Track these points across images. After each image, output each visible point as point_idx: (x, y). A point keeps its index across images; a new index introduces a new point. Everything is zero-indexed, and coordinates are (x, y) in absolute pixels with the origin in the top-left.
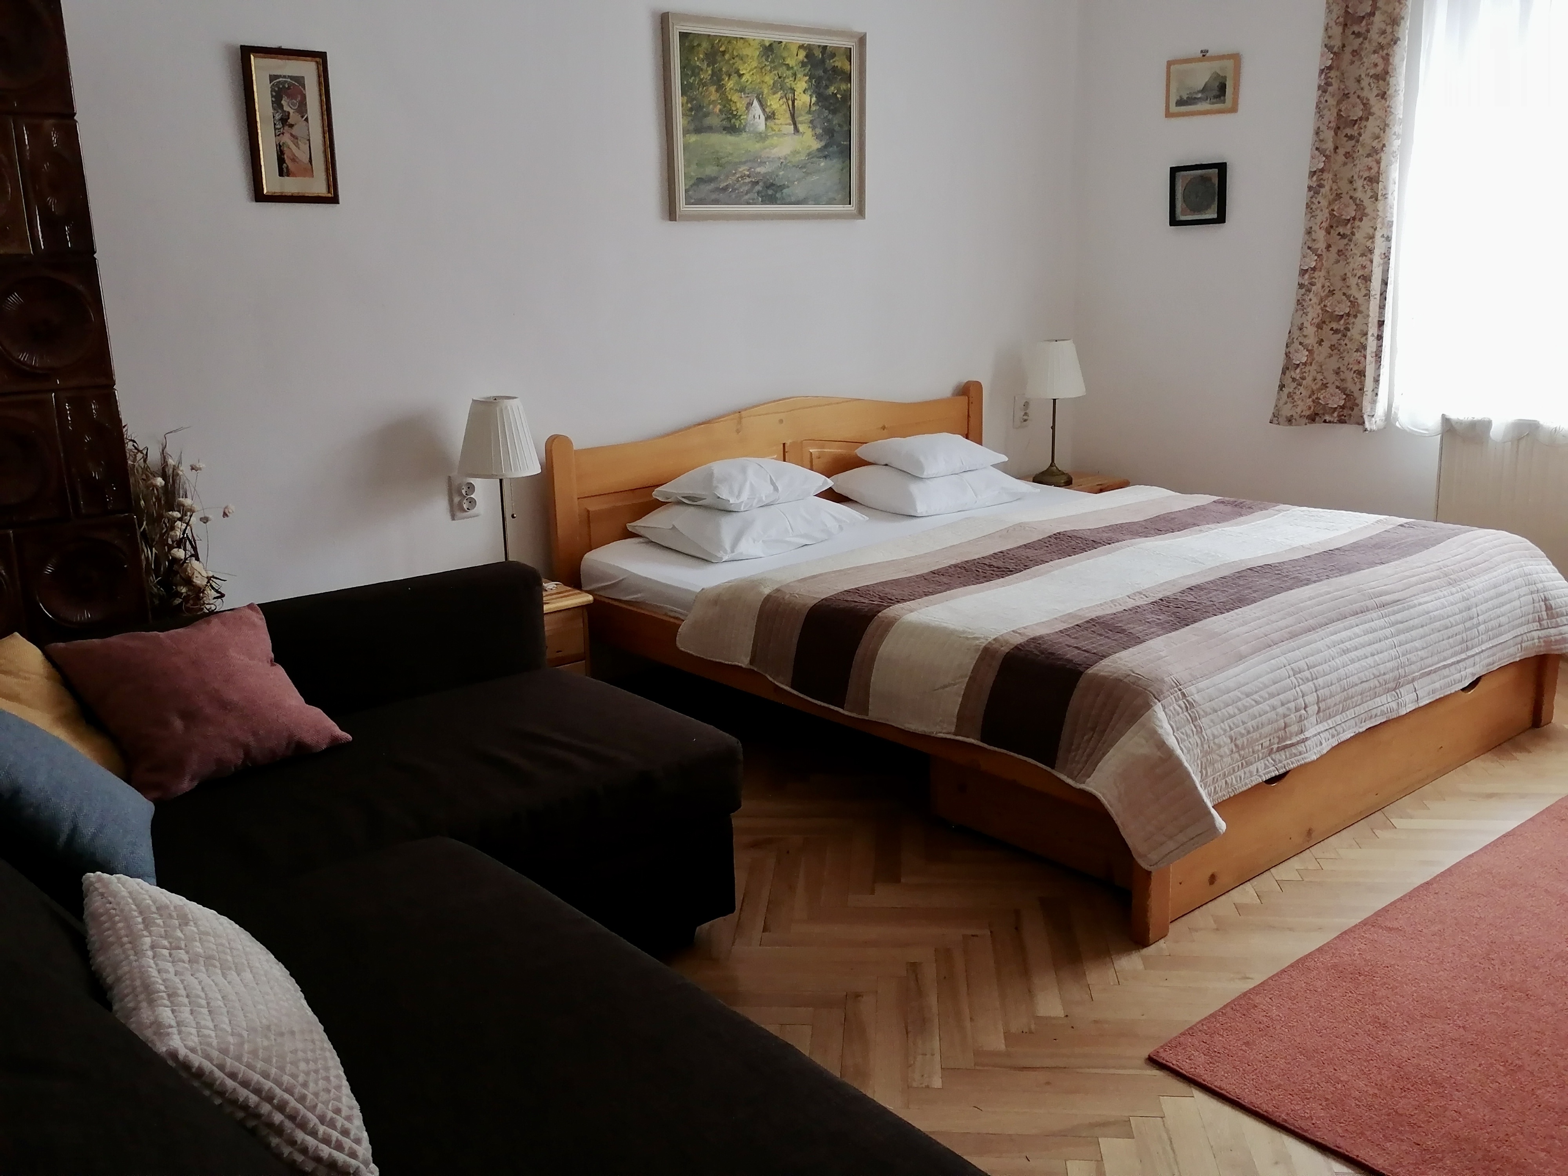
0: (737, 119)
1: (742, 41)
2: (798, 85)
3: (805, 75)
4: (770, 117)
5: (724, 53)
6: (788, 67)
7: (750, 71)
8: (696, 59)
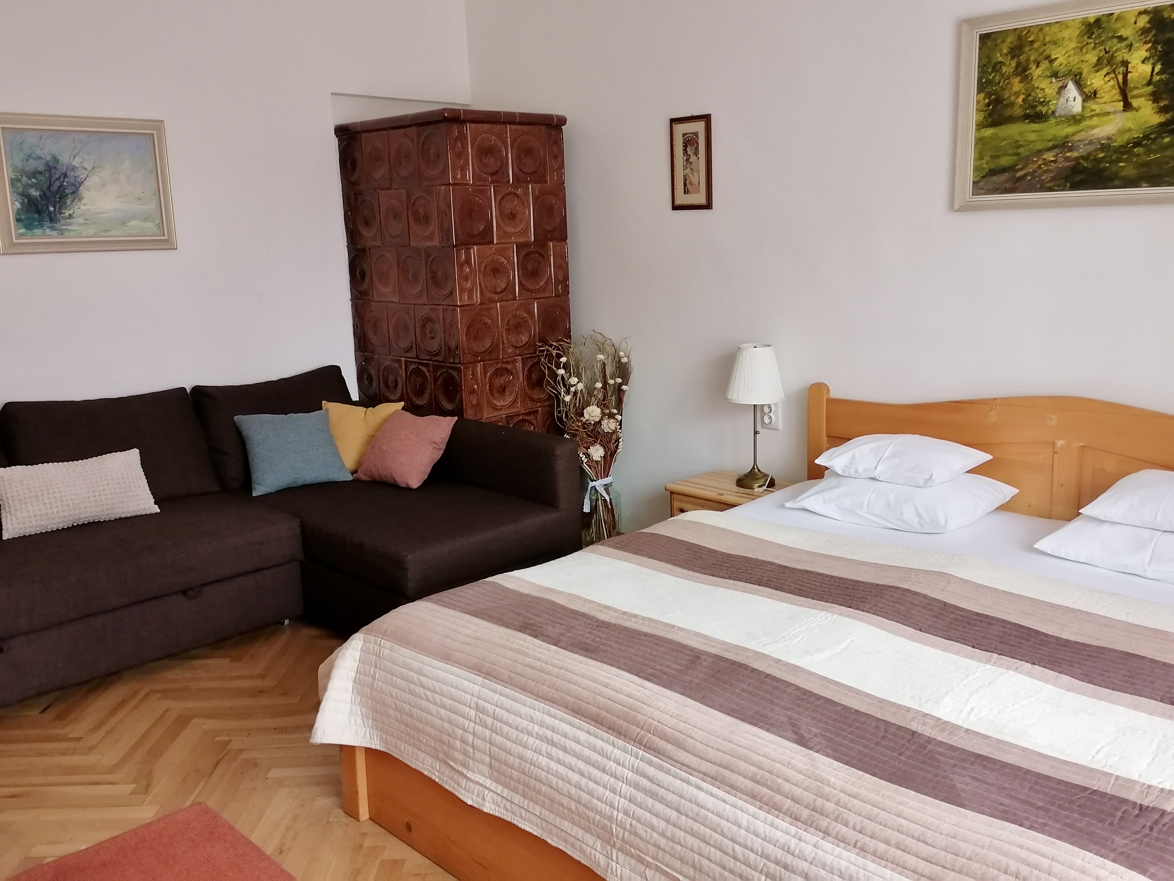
0: (1044, 106)
1: (1058, 25)
2: (1134, 56)
3: (1146, 43)
4: (1089, 96)
5: (1032, 42)
6: (1121, 39)
7: (1065, 54)
8: (998, 55)
